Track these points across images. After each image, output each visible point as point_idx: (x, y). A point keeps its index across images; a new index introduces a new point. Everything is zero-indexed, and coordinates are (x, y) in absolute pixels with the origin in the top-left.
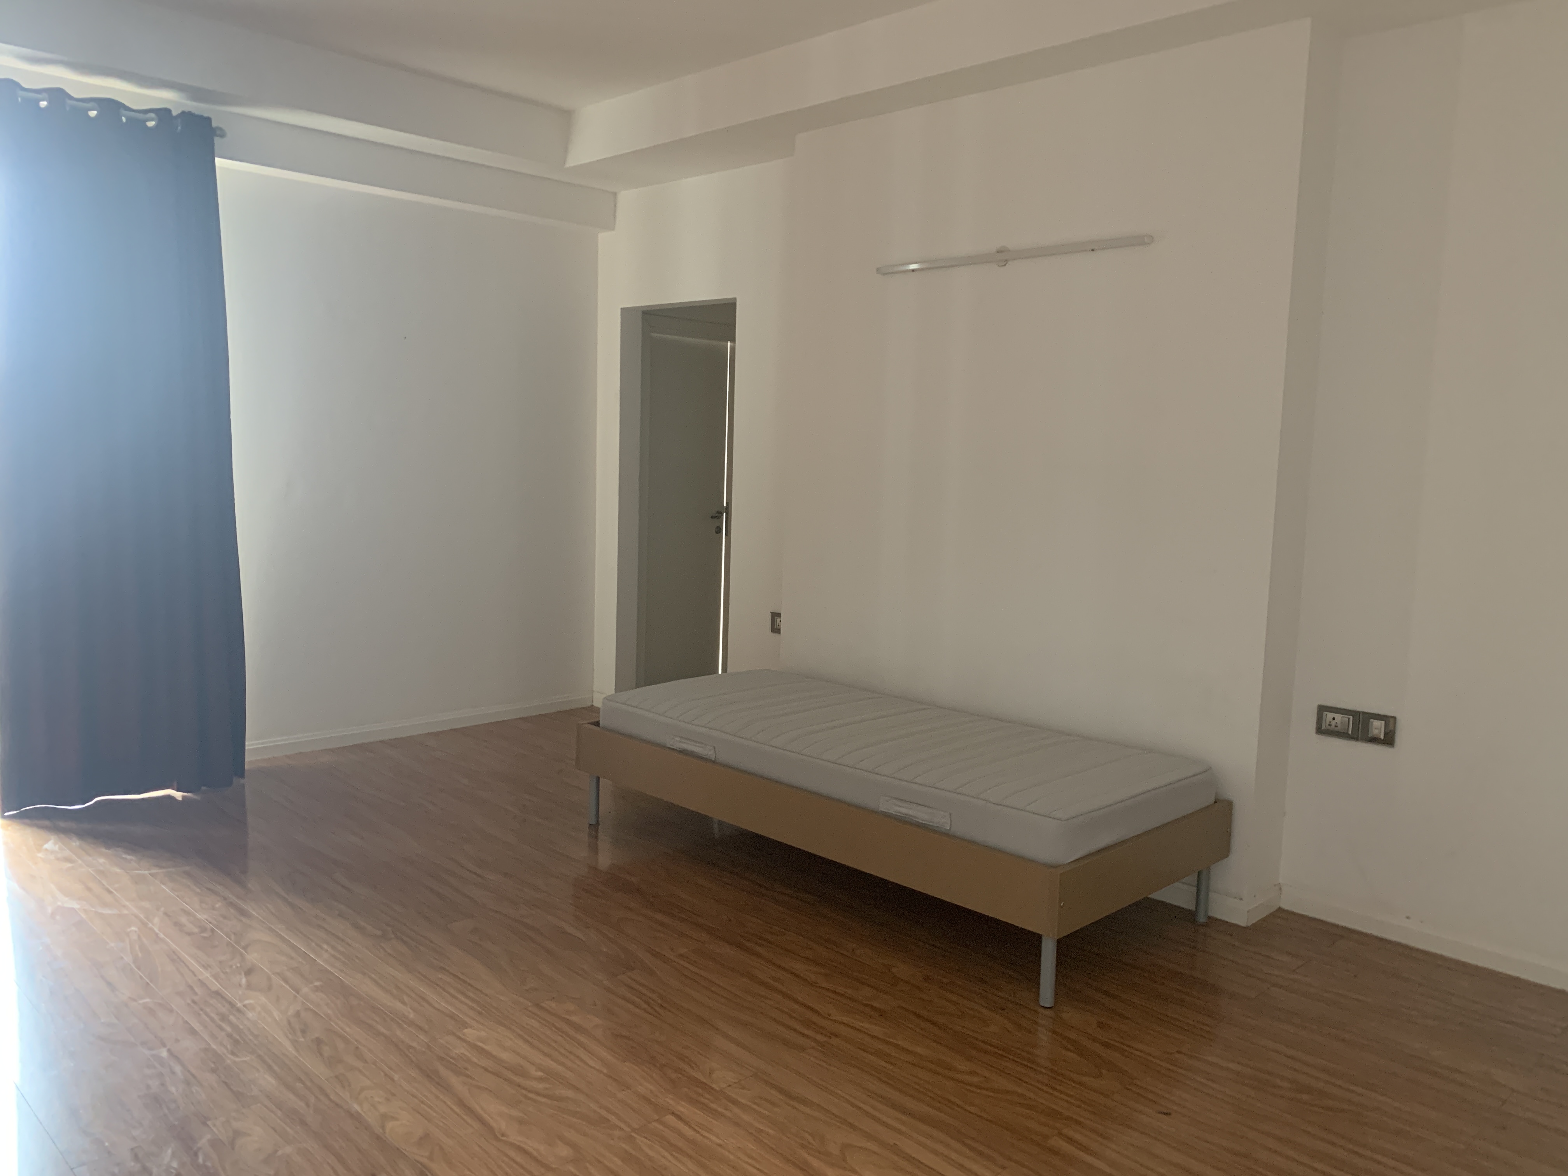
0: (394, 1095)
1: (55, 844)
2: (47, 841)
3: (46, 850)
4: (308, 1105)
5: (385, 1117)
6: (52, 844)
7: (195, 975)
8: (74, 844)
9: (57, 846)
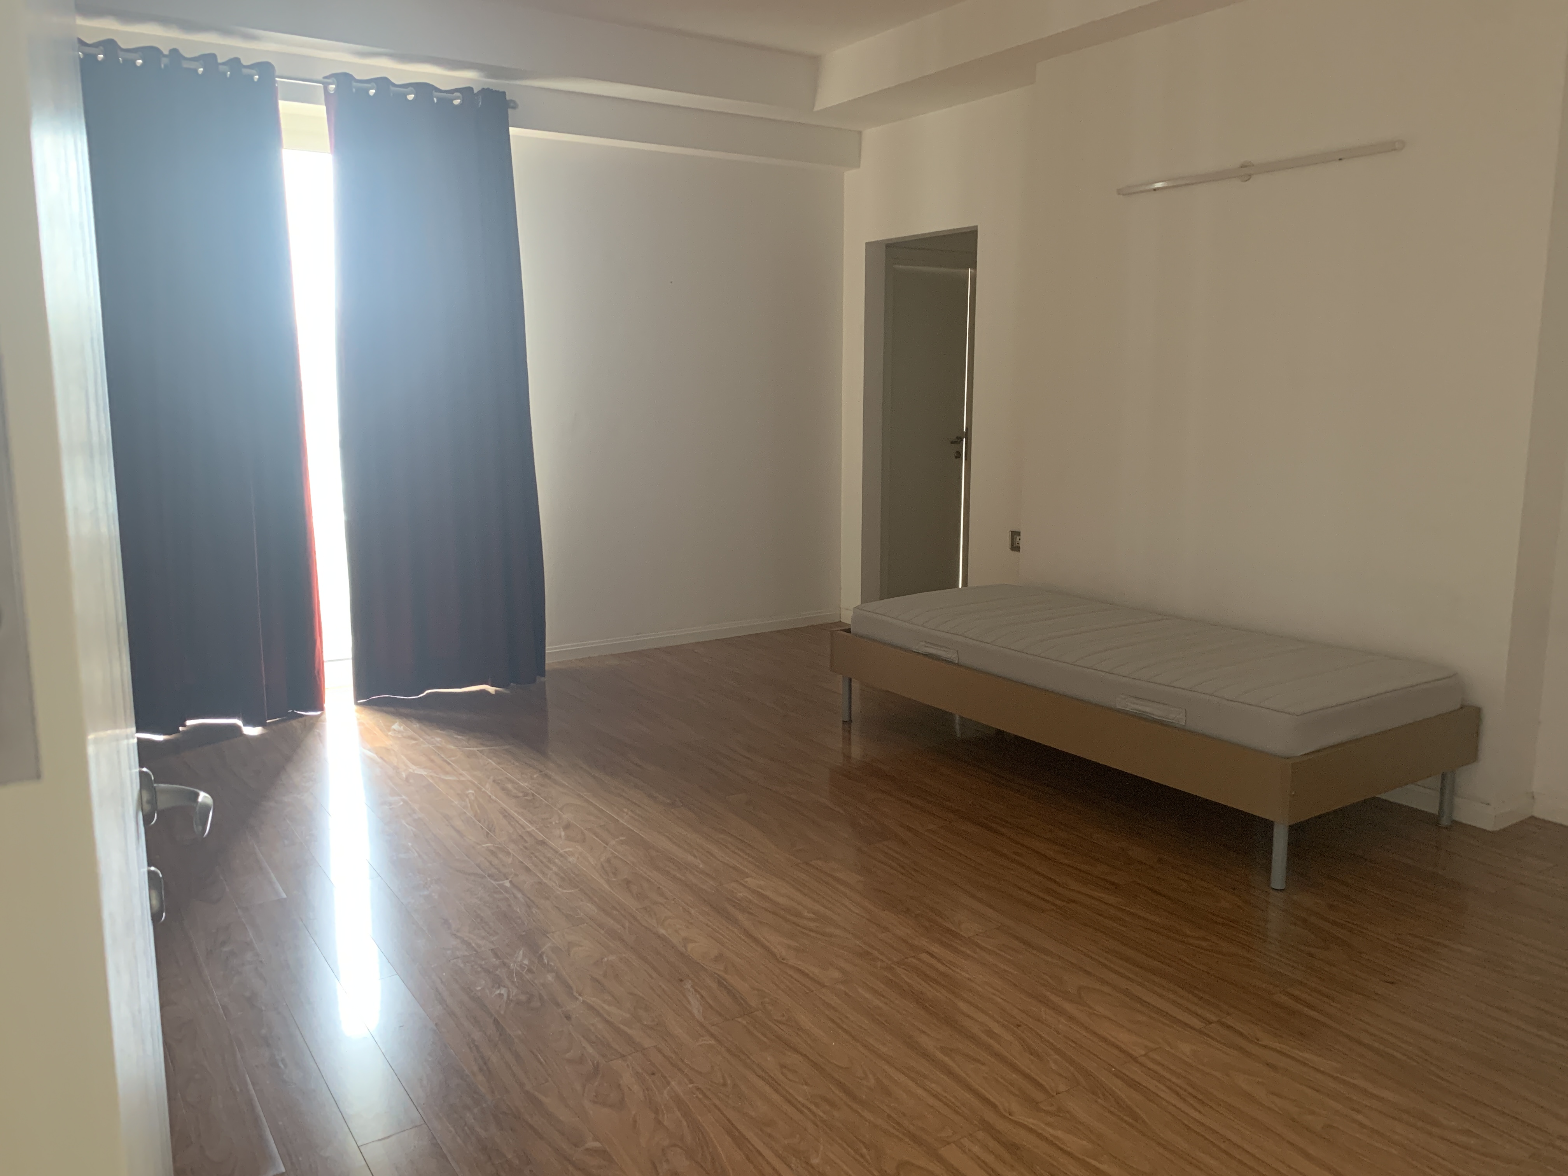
0: (691, 923)
1: (400, 726)
2: (394, 723)
3: (394, 730)
4: (623, 926)
5: (686, 940)
6: (397, 726)
7: (524, 828)
8: (415, 726)
9: (402, 727)
